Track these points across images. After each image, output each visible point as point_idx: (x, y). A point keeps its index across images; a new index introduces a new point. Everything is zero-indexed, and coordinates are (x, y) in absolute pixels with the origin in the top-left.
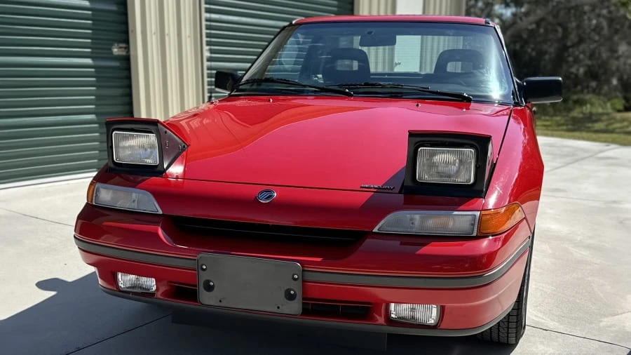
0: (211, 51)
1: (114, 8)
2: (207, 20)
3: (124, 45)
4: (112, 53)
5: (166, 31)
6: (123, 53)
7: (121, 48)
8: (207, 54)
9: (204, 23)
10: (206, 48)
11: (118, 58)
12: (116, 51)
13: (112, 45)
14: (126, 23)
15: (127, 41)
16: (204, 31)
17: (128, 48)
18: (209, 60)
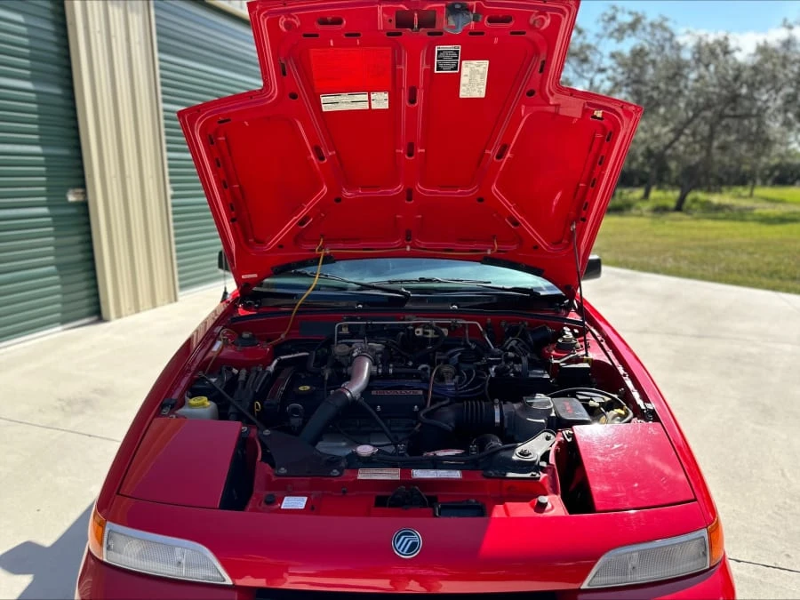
0: (175, 189)
1: (65, 152)
2: (169, 159)
3: (80, 190)
4: (66, 199)
5: (127, 173)
6: (81, 198)
7: (78, 193)
8: (170, 192)
9: (166, 162)
10: (168, 186)
11: (73, 205)
12: (71, 198)
13: (66, 192)
14: (81, 167)
15: (83, 186)
16: (167, 170)
17: (85, 194)
18: (173, 197)
